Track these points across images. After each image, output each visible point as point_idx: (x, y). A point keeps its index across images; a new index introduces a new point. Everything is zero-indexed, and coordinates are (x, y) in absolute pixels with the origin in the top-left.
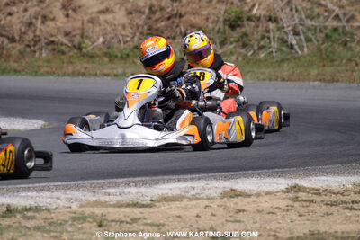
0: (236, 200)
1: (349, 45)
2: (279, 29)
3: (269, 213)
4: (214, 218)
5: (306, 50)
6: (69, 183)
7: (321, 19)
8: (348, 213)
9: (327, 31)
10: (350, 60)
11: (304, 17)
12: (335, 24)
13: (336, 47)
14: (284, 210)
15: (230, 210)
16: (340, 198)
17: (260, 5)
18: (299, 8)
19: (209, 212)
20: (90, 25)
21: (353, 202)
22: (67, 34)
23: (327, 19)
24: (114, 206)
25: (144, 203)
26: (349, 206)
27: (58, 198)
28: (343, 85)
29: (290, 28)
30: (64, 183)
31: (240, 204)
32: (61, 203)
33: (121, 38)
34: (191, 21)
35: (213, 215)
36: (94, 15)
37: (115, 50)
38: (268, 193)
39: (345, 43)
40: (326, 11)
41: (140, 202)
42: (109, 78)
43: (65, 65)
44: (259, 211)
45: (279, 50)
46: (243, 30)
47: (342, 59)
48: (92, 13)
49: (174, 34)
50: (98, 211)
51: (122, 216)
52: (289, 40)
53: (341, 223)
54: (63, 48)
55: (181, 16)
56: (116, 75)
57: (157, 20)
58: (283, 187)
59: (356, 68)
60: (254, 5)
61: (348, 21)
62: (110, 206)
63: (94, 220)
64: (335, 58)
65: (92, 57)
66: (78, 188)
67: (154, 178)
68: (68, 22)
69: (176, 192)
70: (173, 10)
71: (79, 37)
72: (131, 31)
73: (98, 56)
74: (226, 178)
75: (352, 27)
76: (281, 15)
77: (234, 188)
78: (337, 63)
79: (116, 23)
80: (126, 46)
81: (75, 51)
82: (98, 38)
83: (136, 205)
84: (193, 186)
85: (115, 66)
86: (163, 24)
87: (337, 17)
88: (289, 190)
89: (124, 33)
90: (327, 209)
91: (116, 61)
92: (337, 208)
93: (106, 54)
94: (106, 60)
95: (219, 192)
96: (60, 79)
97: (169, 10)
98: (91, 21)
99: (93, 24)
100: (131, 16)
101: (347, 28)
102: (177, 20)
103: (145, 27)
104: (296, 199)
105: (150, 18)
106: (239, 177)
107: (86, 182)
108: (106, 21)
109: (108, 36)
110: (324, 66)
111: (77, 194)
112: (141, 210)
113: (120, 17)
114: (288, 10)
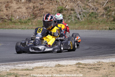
0: (60, 68)
1: (97, 17)
2: (74, 13)
3: (70, 72)
4: (52, 73)
5: (83, 19)
6: (6, 63)
7: (88, 9)
8: (95, 71)
9: (90, 13)
10: (97, 23)
11: (82, 9)
12: (92, 11)
13: (93, 18)
14: (75, 71)
15: (58, 71)
16: (93, 66)
17: (68, 5)
18: (81, 6)
19: (51, 72)
20: (14, 12)
21: (97, 68)
22: (7, 16)
23: (90, 9)
24: (21, 70)
25: (31, 69)
26: (96, 69)
27: (3, 68)
28: (95, 31)
29: (78, 13)
30: (5, 63)
31: (61, 69)
32: (4, 70)
33: (24, 17)
34: (46, 11)
35: (52, 72)
36: (16, 9)
37: (22, 20)
38: (70, 65)
39: (96, 17)
40: (89, 7)
41: (29, 69)
42: (20, 29)
43: (6, 25)
44: (67, 71)
45: (75, 20)
46: (63, 13)
47: (94, 22)
48: (15, 9)
49: (41, 15)
50: (15, 72)
51: (23, 73)
52: (78, 16)
53: (93, 74)
54: (6, 20)
55: (43, 9)
56: (22, 29)
57: (35, 11)
58: (75, 63)
59: (99, 25)
60: (67, 5)
61: (96, 10)
62: (19, 70)
63: (14, 75)
64: (92, 22)
65: (15, 23)
66: (9, 65)
67: (34, 61)
68: (7, 11)
69: (41, 66)
70: (41, 7)
71: (11, 16)
72: (27, 14)
73: (17, 22)
74: (57, 61)
75: (98, 12)
76: (75, 8)
77: (59, 64)
78: (93, 24)
79: (22, 12)
80: (26, 19)
81: (10, 21)
82: (17, 17)
83: (28, 70)
84: (46, 63)
85: (22, 25)
86: (37, 12)
87: (93, 9)
88: (77, 64)
89: (25, 15)
90: (89, 70)
91: (23, 24)
92: (92, 70)
93: (19, 22)
94: (19, 23)
95: (54, 65)
96: (4, 30)
97: (39, 7)
98: (14, 11)
99: (15, 12)
100: (27, 10)
101: (96, 12)
102: (42, 11)
103: (32, 13)
104: (79, 67)
105: (33, 10)
106: (61, 60)
107: (12, 63)
108: (19, 11)
109: (20, 16)
110: (89, 24)
111: (9, 67)
112: (29, 71)
113: (24, 10)
114: (77, 7)
